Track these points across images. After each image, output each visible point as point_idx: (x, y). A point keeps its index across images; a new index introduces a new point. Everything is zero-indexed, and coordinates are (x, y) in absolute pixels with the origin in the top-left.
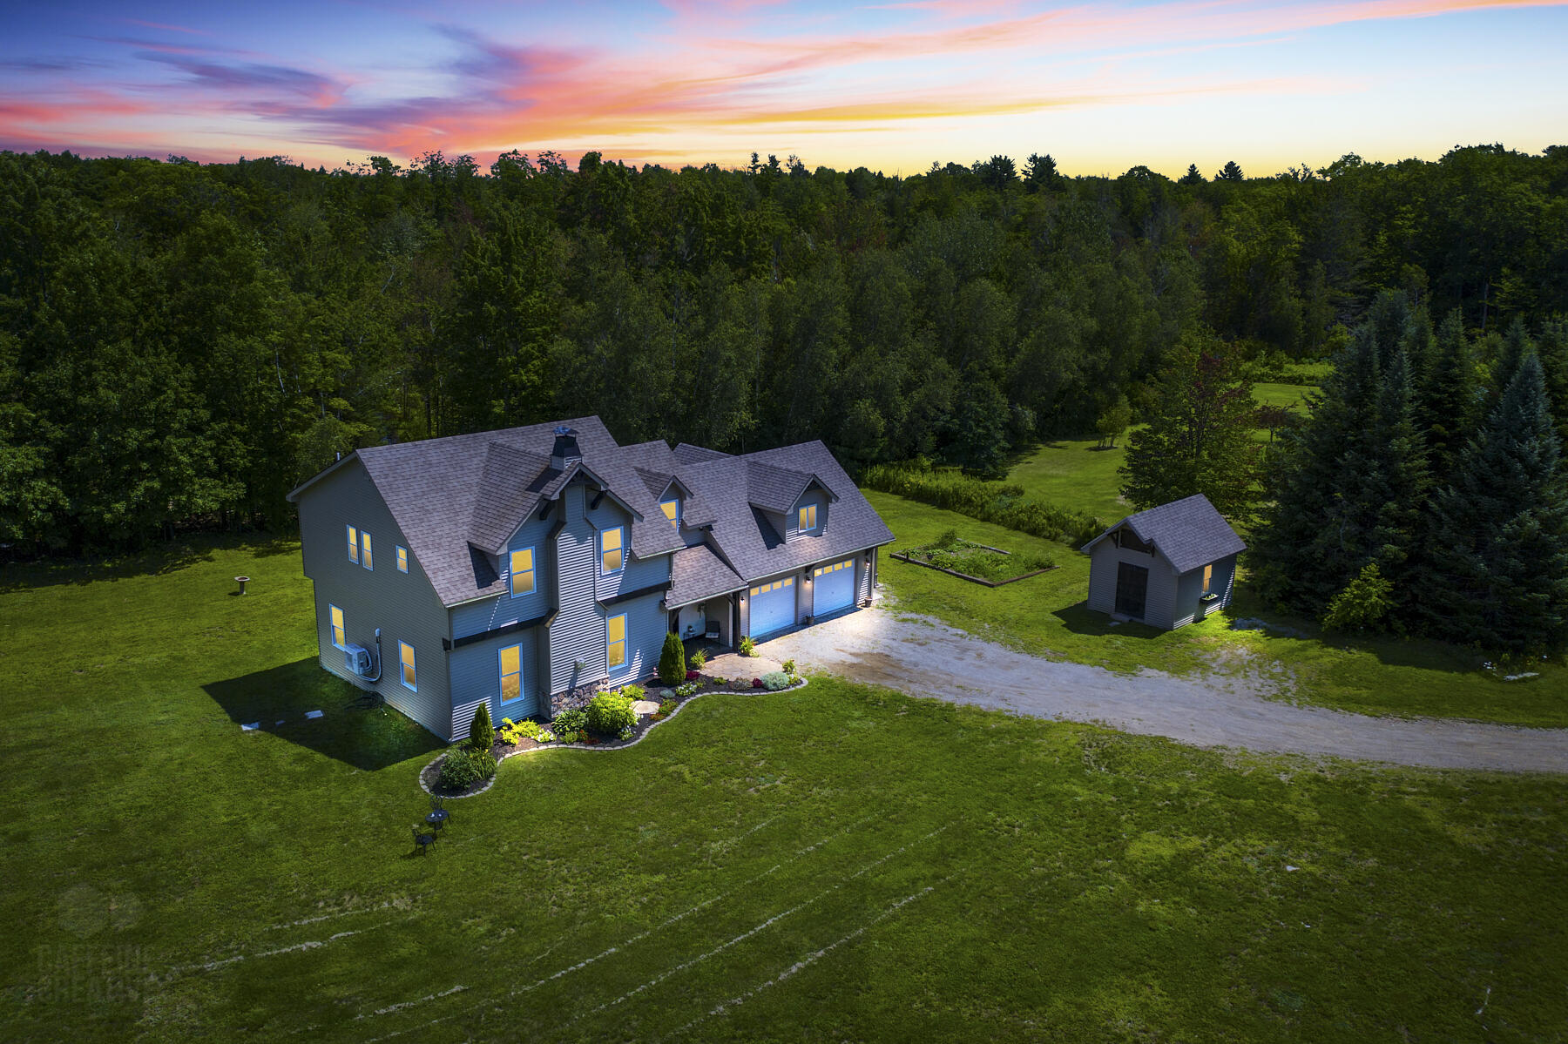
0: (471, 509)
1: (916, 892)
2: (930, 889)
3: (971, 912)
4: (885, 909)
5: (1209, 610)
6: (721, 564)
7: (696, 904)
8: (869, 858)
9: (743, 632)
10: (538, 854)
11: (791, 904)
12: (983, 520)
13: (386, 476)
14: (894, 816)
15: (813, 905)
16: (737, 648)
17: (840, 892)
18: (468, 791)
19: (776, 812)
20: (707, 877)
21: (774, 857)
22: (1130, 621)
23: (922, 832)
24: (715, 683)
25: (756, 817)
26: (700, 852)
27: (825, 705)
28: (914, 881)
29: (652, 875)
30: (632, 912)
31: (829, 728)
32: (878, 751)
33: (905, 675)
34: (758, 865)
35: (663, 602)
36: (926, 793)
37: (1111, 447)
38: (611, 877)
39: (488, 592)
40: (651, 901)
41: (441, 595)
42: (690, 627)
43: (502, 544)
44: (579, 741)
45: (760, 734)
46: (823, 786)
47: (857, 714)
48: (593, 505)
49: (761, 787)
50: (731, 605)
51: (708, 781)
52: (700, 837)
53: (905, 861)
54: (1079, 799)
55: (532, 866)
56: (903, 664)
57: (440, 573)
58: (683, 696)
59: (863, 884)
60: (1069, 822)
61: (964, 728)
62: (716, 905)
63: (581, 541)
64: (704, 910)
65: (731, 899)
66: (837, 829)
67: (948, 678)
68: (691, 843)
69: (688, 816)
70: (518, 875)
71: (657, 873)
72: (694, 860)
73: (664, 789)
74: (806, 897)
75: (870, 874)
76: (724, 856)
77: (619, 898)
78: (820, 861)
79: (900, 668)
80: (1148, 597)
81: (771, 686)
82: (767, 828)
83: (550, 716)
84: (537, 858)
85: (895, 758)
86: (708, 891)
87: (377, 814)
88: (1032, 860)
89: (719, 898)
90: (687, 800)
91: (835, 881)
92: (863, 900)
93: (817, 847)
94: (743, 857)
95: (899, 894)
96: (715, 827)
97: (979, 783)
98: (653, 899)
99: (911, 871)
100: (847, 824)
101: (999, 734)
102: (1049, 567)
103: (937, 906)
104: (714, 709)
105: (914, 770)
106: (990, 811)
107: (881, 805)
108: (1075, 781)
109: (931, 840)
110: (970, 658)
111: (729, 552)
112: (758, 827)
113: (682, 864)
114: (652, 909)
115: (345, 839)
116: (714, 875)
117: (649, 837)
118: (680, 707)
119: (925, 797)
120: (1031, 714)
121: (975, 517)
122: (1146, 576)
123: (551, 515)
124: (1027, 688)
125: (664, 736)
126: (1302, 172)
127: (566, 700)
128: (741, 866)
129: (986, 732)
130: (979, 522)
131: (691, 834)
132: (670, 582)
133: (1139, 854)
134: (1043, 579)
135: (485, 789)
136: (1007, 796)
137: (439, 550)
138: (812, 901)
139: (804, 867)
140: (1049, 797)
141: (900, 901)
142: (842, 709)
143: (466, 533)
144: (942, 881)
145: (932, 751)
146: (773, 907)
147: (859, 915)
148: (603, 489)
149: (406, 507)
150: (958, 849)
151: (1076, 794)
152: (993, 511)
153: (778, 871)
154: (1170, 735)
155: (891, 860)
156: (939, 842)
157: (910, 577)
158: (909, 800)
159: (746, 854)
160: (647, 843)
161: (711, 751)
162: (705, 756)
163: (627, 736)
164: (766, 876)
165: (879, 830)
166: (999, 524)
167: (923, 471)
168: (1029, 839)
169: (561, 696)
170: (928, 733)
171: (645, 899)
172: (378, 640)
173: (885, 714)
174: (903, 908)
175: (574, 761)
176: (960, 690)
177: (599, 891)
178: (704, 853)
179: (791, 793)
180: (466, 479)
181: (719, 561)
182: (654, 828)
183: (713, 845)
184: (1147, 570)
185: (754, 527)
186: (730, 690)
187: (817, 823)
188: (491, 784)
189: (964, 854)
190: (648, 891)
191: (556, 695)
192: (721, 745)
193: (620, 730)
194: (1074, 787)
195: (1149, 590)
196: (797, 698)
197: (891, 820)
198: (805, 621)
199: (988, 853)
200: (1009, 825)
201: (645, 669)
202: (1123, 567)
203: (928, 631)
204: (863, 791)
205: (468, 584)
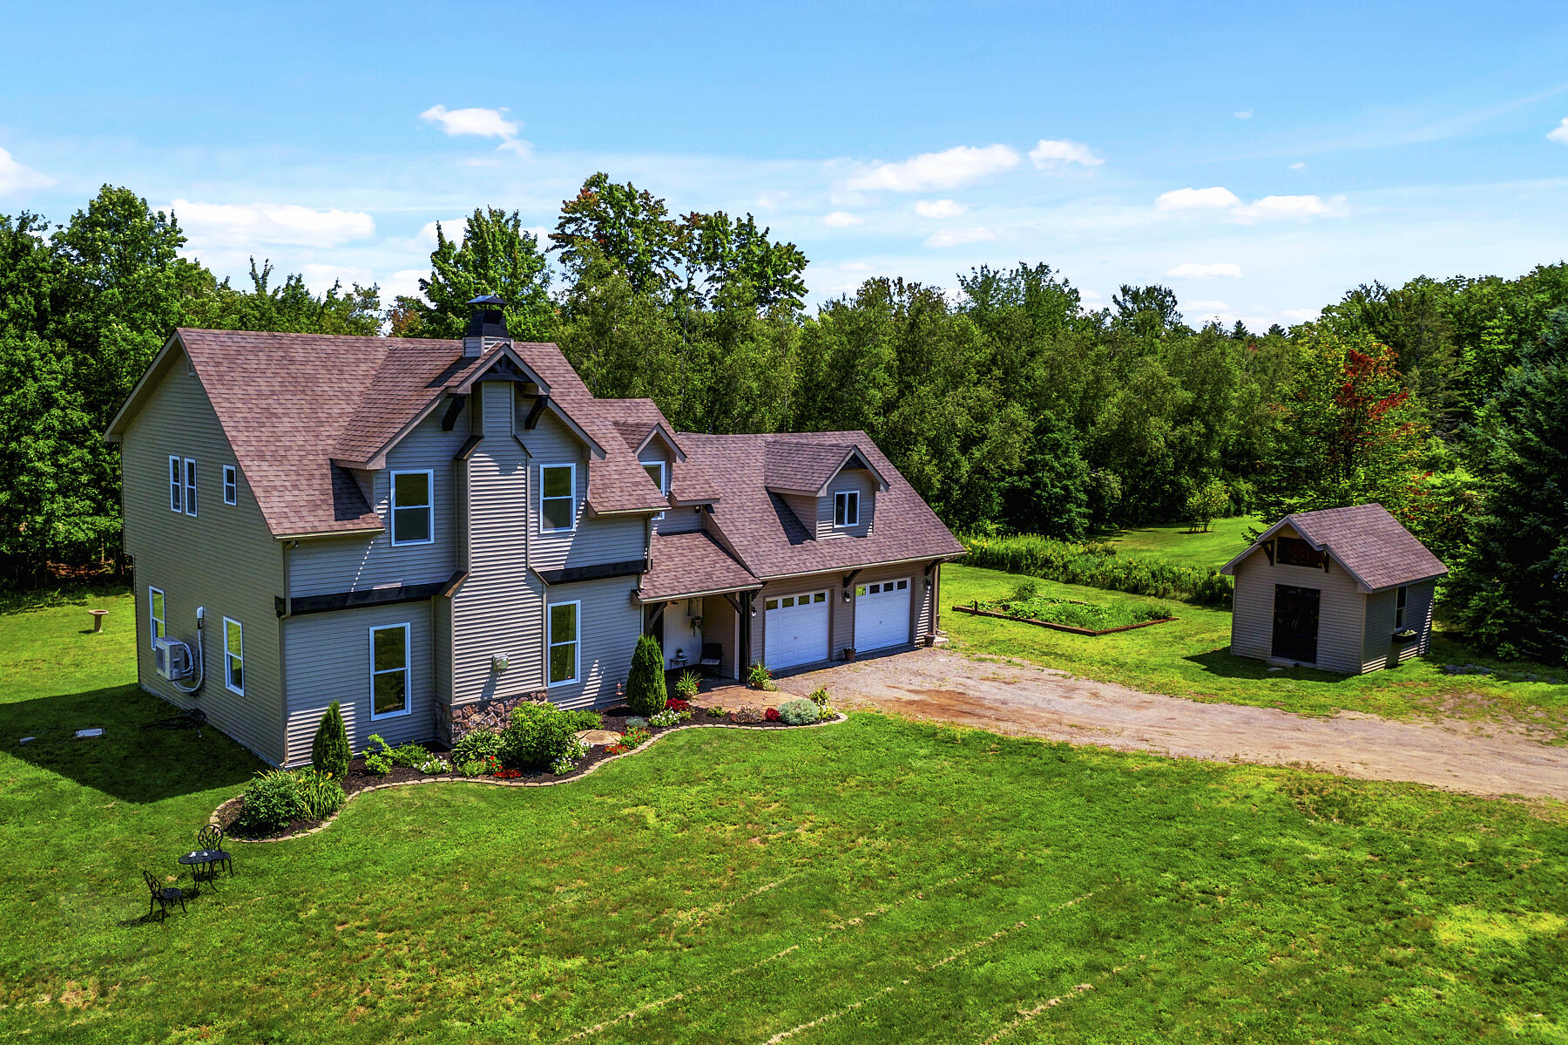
0: (344, 422)
1: (1061, 992)
2: (1087, 986)
3: (1177, 1029)
4: (1003, 1019)
5: (1403, 654)
6: (724, 556)
7: (633, 1007)
8: (960, 938)
9: (754, 657)
10: (366, 922)
11: (818, 1010)
12: (1067, 582)
13: (218, 364)
14: (999, 877)
15: (862, 1012)
16: (745, 679)
17: (913, 991)
18: (283, 831)
19: (794, 869)
20: (662, 963)
21: (788, 933)
22: (1297, 665)
23: (1053, 900)
24: (709, 715)
25: (758, 875)
26: (658, 924)
27: (874, 741)
28: (1054, 974)
29: (561, 958)
30: (508, 1018)
31: (881, 767)
32: (960, 794)
33: (989, 713)
34: (758, 944)
35: (635, 592)
36: (1047, 846)
37: (1205, 531)
38: (483, 961)
39: (350, 526)
40: (547, 1002)
41: (272, 522)
42: (680, 651)
43: (376, 454)
44: (489, 773)
45: (773, 771)
46: (873, 834)
47: (923, 752)
48: (529, 423)
49: (771, 837)
50: (737, 615)
51: (684, 827)
52: (657, 903)
53: (1030, 942)
54: (1311, 857)
55: (347, 941)
56: (986, 702)
57: (277, 493)
58: (659, 727)
59: (955, 979)
60: (1308, 889)
61: (1092, 769)
62: (672, 1008)
63: (506, 469)
64: (647, 1017)
65: (703, 1000)
66: (902, 893)
67: (1055, 717)
68: (640, 911)
69: (644, 872)
70: (315, 954)
71: (573, 954)
72: (644, 935)
73: (611, 837)
74: (848, 998)
75: (967, 962)
76: (697, 931)
77: (491, 993)
78: (873, 939)
79: (982, 706)
80: (1321, 631)
81: (792, 718)
82: (778, 889)
83: (449, 741)
84: (362, 928)
85: (989, 802)
86: (661, 984)
87: (117, 859)
88: (1265, 946)
89: (680, 996)
90: (645, 852)
91: (901, 971)
92: (958, 1004)
93: (867, 919)
94: (733, 932)
95: (1025, 994)
96: (688, 888)
97: (1134, 834)
98: (554, 997)
99: (1045, 959)
100: (918, 887)
101: (1150, 776)
102: (1165, 617)
103: (1107, 1017)
104: (704, 743)
105: (1022, 817)
106: (1165, 871)
107: (974, 861)
108: (1295, 833)
109: (1071, 913)
110: (1080, 698)
111: (735, 541)
112: (761, 889)
113: (620, 941)
114: (547, 1013)
115: (36, 896)
116: (676, 960)
117: (570, 902)
118: (654, 739)
119: (1048, 852)
120: (1192, 755)
121: (1057, 580)
122: (1317, 601)
123: (460, 422)
124: (1174, 729)
125: (622, 772)
126: (1374, 289)
127: (476, 718)
128: (728, 946)
129: (1127, 773)
130: (1062, 585)
131: (644, 898)
132: (646, 561)
133: (1459, 939)
134: (1160, 629)
135: (314, 831)
136: (1187, 852)
137: (282, 464)
138: (858, 1004)
139: (844, 949)
140: (1262, 855)
141: (1032, 1006)
142: (899, 746)
143: (330, 449)
144: (1106, 975)
145: (1048, 794)
146: (784, 1014)
147: (954, 1030)
148: (541, 392)
149: (240, 405)
150: (1122, 925)
151: (1305, 851)
152: (1079, 570)
153: (795, 956)
154: (1421, 780)
155: (1002, 940)
156: (1086, 914)
157: (980, 627)
158: (1020, 855)
159: (737, 927)
160: (564, 910)
161: (694, 790)
162: (684, 796)
163: (564, 768)
164: (772, 962)
165: (976, 896)
166: (1087, 584)
167: (987, 535)
168: (1248, 912)
169: (468, 710)
170: (1036, 774)
171: (538, 998)
172: (201, 625)
173: (966, 752)
174: (1040, 1020)
175: (472, 799)
176: (1076, 730)
177: (457, 983)
178: (663, 927)
179: (821, 844)
180: (345, 385)
181: (720, 552)
182: (580, 889)
183: (682, 915)
184: (1318, 592)
185: (772, 517)
186: (733, 722)
187: (865, 885)
188: (325, 825)
189: (1136, 932)
190: (548, 983)
191: (461, 707)
192: (710, 783)
193: (553, 759)
194: (1297, 842)
195: (1323, 620)
196: (831, 733)
197: (996, 883)
198: (841, 655)
199: (1181, 932)
200: (1204, 892)
201: (606, 691)
202: (1282, 591)
203: (1016, 671)
204: (942, 842)
205: (320, 512)
